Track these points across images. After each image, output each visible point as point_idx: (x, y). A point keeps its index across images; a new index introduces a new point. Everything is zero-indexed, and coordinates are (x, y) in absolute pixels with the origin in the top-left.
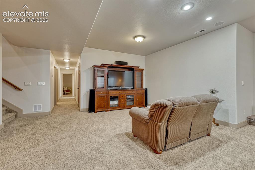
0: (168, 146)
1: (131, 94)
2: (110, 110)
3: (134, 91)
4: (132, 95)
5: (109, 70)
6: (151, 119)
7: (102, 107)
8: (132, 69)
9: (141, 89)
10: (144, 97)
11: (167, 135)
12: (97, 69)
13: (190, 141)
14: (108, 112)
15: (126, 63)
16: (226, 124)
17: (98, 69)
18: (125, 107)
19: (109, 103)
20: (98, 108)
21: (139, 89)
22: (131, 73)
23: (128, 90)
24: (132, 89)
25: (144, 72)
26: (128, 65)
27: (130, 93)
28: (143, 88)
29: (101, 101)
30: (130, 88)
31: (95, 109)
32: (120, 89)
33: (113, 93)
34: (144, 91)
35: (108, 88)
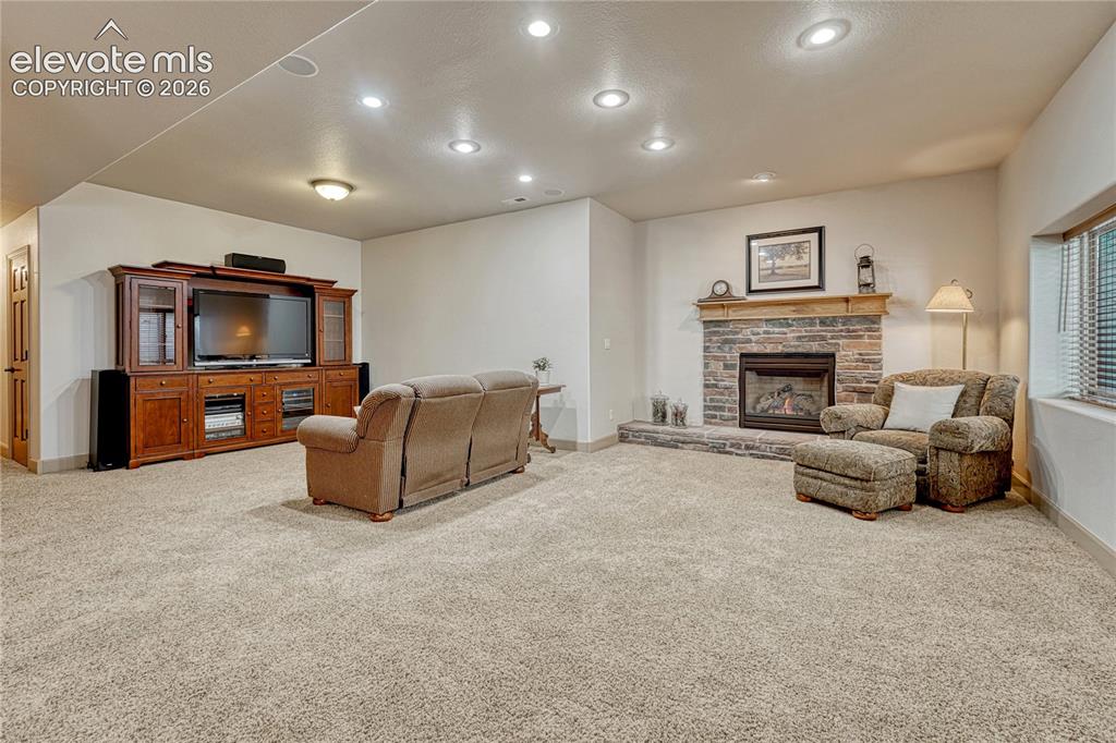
0: (409, 500)
1: (300, 383)
2: (207, 454)
3: (313, 375)
4: (305, 387)
5: (196, 288)
6: (363, 438)
7: (168, 442)
8: (303, 289)
9: (346, 363)
10: (355, 395)
11: (403, 473)
12: (136, 282)
13: (467, 486)
14: (196, 461)
15: (278, 265)
16: (571, 446)
17: (141, 282)
18: (277, 437)
19: (200, 424)
20: (146, 446)
21: (336, 363)
22: (300, 304)
23: (287, 371)
24: (306, 365)
25: (356, 300)
26: (287, 273)
27: (297, 380)
28: (350, 361)
29: (161, 416)
30: (296, 363)
31: (132, 455)
32: (251, 366)
33: (222, 384)
34: (355, 374)
35: (197, 364)
